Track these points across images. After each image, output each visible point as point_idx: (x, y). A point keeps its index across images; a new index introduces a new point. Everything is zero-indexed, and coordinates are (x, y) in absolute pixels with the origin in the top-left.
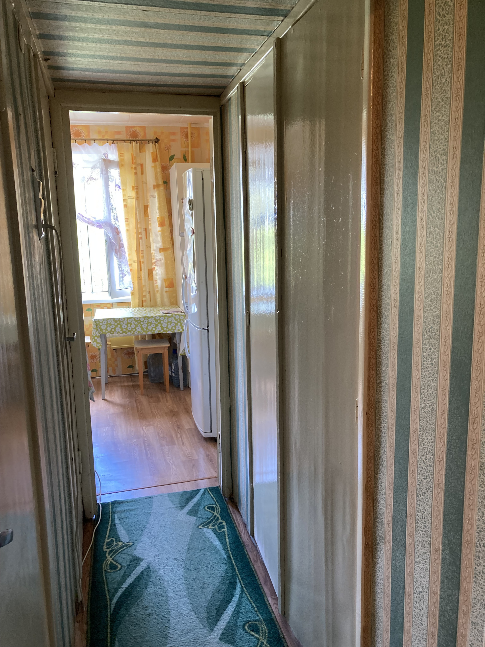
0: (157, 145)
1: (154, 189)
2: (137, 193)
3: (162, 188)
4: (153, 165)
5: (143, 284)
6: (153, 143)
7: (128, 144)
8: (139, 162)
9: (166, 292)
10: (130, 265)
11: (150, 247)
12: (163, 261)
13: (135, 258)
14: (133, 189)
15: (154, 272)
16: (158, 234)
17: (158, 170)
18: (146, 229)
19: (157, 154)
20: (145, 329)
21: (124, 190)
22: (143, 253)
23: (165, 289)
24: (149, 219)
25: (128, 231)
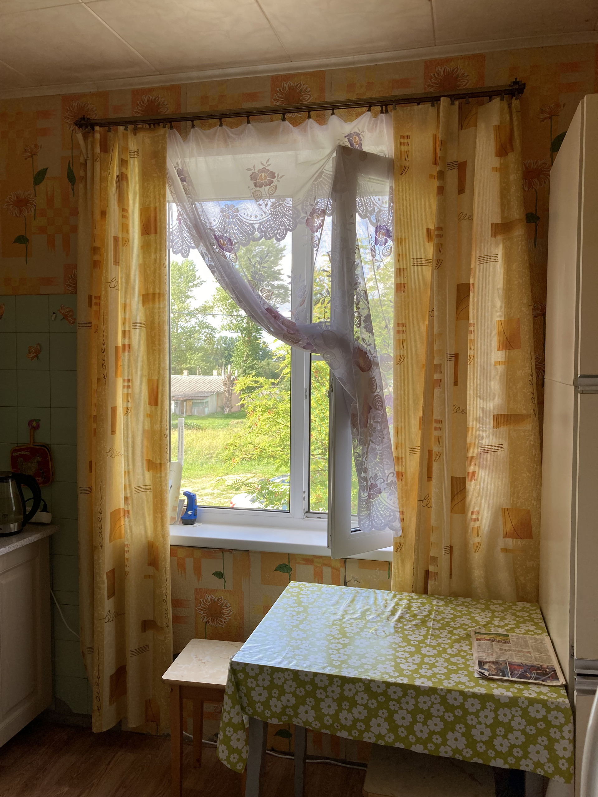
0: (515, 103)
1: (494, 235)
2: (440, 249)
3: (519, 232)
4: (497, 165)
5: (433, 521)
6: (502, 99)
7: (426, 107)
8: (454, 156)
9: (506, 550)
10: (398, 460)
11: (464, 412)
12: (502, 455)
13: (417, 441)
14: (428, 239)
15: (472, 487)
16: (494, 373)
17: (512, 177)
18: (456, 357)
19: (512, 130)
20: (402, 733)
21: (399, 242)
22: (440, 429)
23: (501, 543)
24: (467, 325)
25: (400, 360)
